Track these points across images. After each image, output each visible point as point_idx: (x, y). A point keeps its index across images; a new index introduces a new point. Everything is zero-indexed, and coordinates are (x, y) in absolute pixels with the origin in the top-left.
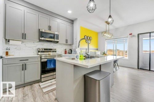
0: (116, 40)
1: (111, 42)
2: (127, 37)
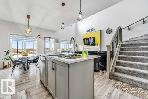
0: (25, 38)
1: (18, 38)
2: (37, 37)
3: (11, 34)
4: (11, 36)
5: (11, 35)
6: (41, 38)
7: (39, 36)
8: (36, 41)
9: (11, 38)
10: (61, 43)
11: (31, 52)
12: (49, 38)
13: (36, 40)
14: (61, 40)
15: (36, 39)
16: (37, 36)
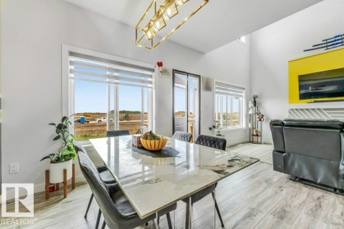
2: (152, 70)
3: (72, 54)
4: (71, 63)
5: (73, 59)
6: (164, 72)
7: (160, 64)
8: (151, 82)
9: (71, 71)
10: (217, 92)
11: (98, 119)
12: (188, 74)
13: (149, 79)
14: (217, 83)
15: (151, 76)
16: (151, 66)
